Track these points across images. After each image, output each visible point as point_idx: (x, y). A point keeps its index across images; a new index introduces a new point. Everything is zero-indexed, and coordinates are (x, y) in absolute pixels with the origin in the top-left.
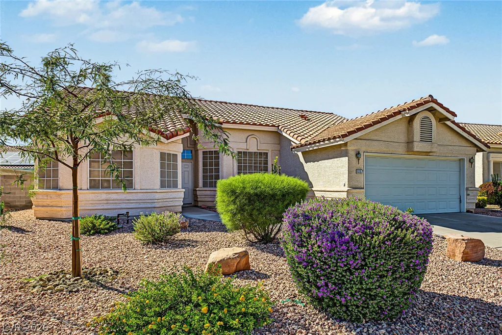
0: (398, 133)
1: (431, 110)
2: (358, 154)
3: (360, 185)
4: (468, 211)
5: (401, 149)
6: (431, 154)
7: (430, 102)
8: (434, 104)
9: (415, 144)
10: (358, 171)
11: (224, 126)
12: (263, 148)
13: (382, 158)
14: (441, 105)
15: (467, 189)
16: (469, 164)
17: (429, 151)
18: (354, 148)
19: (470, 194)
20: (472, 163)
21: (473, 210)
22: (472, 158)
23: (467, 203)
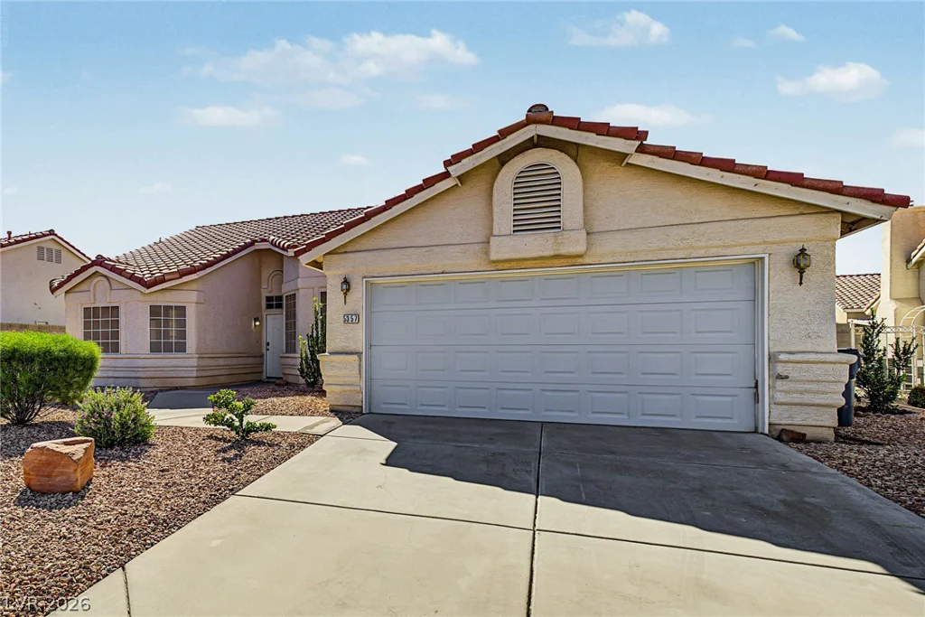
2: (342, 284)
3: (353, 346)
7: (530, 125)
8: (544, 127)
9: (493, 242)
10: (348, 319)
11: (291, 252)
14: (573, 123)
15: (773, 358)
16: (791, 275)
17: (552, 253)
18: (339, 273)
19: (793, 375)
20: (802, 271)
21: (809, 433)
22: (803, 251)
23: (774, 403)
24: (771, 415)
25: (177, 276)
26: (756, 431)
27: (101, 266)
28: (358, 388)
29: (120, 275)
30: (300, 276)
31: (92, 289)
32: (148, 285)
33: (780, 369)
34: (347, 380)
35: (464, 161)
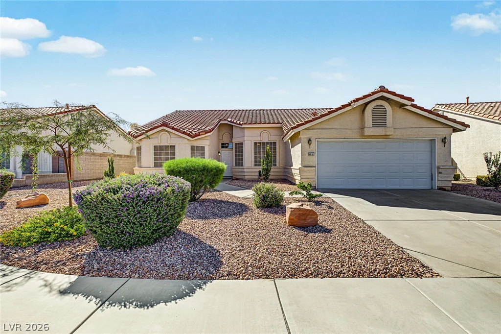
0: (352, 121)
1: (382, 98)
2: (309, 141)
3: (312, 164)
4: (440, 189)
5: (354, 134)
6: (390, 137)
7: (380, 92)
8: (384, 93)
9: (366, 129)
10: (311, 154)
11: (244, 126)
12: (273, 139)
13: (336, 142)
14: (394, 94)
15: (438, 168)
16: (442, 144)
17: (383, 134)
18: (306, 136)
19: (443, 172)
20: (445, 143)
21: (447, 188)
22: (445, 138)
23: (438, 180)
24: (437, 184)
25: (204, 133)
26: (432, 189)
27: (166, 127)
28: (314, 180)
29: (178, 131)
30: (246, 135)
31: (159, 138)
32: (193, 137)
33: (440, 171)
34: (310, 177)
35: (360, 101)
